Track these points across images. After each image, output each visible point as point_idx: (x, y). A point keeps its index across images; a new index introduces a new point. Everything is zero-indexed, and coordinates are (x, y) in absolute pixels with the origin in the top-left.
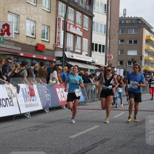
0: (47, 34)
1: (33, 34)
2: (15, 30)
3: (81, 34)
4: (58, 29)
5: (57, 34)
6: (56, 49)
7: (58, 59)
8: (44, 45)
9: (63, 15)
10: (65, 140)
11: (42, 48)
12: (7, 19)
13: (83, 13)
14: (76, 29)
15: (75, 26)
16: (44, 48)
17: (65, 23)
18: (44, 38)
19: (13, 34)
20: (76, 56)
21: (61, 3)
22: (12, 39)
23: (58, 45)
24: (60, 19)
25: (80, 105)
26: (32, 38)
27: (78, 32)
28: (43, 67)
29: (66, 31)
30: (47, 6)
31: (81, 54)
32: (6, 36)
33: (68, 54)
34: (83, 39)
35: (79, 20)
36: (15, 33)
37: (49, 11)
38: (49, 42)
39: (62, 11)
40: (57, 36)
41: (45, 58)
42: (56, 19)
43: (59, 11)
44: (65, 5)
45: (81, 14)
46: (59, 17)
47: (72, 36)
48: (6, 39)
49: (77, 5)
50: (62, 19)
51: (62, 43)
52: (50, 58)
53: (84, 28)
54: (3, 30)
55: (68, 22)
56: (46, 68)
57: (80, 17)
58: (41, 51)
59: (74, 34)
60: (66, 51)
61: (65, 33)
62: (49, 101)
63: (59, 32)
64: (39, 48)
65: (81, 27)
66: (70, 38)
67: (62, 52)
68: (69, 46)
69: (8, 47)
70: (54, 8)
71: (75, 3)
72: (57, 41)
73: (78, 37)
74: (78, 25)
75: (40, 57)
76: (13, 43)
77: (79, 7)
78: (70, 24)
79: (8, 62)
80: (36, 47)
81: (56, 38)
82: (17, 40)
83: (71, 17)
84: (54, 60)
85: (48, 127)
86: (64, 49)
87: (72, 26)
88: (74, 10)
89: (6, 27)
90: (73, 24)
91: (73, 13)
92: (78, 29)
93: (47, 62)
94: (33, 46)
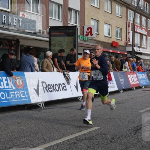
0: (120, 34)
1: (109, 35)
2: (96, 32)
3: (146, 33)
4: (128, 30)
5: (128, 33)
6: (127, 45)
7: (128, 52)
8: (118, 43)
9: (132, 20)
10: (136, 114)
11: (116, 44)
12: (90, 24)
13: (147, 18)
14: (142, 29)
15: (141, 28)
16: (118, 44)
17: (133, 26)
18: (118, 37)
19: (95, 34)
20: (143, 51)
21: (130, 11)
22: (94, 38)
23: (128, 42)
24: (129, 23)
25: (147, 87)
26: (109, 37)
27: (144, 32)
28: (117, 59)
29: (134, 32)
30: (120, 14)
31: (147, 49)
32: (89, 36)
33: (136, 49)
34: (148, 37)
35: (144, 23)
36: (96, 34)
37: (121, 17)
38: (121, 40)
39: (131, 17)
40: (128, 35)
41: (119, 52)
42: (127, 23)
43: (129, 16)
44: (133, 12)
45: (145, 18)
46: (129, 21)
47: (139, 35)
48: (90, 38)
49: (143, 12)
50: (131, 22)
51: (131, 41)
52: (122, 52)
53: (148, 29)
54: (88, 32)
55: (136, 24)
56: (120, 60)
57: (145, 21)
58: (116, 47)
59: (141, 34)
60: (134, 46)
61: (134, 33)
62: (123, 84)
63: (129, 33)
64: (114, 45)
65: (146, 28)
66: (137, 36)
67: (131, 48)
68: (137, 42)
69: (91, 44)
70: (125, 15)
71: (141, 10)
72: (127, 39)
73: (143, 36)
74: (144, 26)
75: (115, 51)
76: (95, 42)
77: (144, 13)
78: (137, 26)
79: (92, 55)
80: (112, 44)
81: (127, 37)
82: (98, 39)
83: (138, 21)
84: (126, 53)
85: (123, 103)
86: (133, 45)
87: (139, 28)
88: (140, 15)
89: (90, 30)
90: (140, 26)
91: (139, 18)
92: (143, 29)
93: (120, 55)
94: (110, 43)
